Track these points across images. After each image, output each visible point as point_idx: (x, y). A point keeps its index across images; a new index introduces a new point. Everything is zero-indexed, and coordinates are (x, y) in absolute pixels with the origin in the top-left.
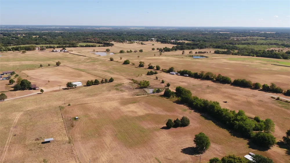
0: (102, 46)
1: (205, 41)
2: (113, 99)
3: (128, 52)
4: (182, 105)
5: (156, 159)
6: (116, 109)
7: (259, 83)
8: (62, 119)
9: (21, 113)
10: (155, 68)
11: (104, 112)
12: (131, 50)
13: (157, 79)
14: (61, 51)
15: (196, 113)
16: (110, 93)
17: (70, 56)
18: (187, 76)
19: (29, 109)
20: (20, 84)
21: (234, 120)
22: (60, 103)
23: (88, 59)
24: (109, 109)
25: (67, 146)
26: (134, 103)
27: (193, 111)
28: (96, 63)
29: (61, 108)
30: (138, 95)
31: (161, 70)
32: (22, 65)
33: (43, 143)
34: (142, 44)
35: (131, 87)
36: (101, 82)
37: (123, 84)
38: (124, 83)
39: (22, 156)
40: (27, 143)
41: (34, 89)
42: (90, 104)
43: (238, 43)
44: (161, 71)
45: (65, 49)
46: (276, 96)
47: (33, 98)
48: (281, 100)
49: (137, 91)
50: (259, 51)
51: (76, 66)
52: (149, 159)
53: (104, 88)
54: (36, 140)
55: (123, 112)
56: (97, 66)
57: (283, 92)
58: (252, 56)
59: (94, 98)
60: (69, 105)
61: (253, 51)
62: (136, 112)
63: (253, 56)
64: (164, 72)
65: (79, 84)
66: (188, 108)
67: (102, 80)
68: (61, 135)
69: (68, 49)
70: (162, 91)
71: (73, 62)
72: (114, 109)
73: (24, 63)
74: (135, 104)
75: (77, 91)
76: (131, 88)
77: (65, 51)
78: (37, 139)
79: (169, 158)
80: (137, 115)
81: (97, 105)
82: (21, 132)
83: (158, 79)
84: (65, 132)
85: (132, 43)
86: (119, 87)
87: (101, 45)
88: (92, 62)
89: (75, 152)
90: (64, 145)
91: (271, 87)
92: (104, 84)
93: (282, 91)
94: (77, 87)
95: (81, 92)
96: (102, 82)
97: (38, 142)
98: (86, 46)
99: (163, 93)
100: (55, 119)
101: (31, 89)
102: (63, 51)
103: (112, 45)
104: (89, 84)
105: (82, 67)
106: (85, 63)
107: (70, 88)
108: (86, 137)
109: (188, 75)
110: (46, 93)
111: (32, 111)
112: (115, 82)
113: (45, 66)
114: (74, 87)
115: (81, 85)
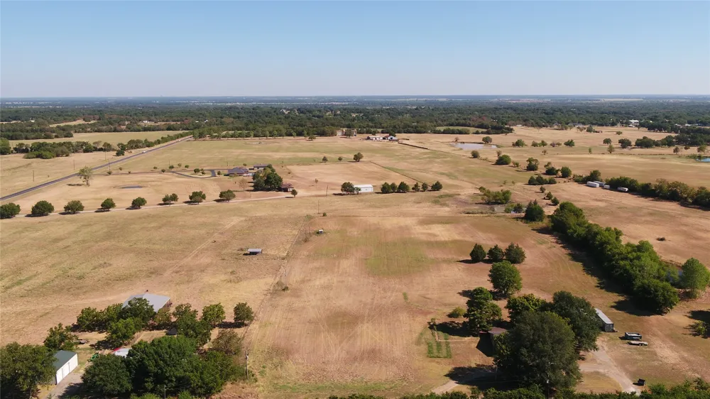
0: (481, 133)
2: (412, 215)
3: (535, 145)
5: (404, 294)
6: (402, 228)
8: (297, 231)
9: (243, 219)
10: (560, 173)
11: (376, 229)
12: (543, 142)
14: (384, 139)
15: (563, 249)
16: (417, 205)
17: (397, 147)
18: (625, 192)
19: (257, 215)
20: (265, 180)
21: (621, 259)
22: (312, 212)
23: (427, 154)
24: (389, 227)
25: (277, 261)
26: (448, 223)
28: (438, 160)
29: (307, 218)
30: (468, 213)
33: (245, 254)
34: (589, 130)
35: (469, 200)
36: (413, 189)
37: (459, 195)
38: (463, 193)
39: (207, 264)
40: (224, 251)
41: (286, 190)
42: (361, 218)
44: (569, 179)
45: (395, 136)
47: (275, 201)
49: (475, 207)
51: (392, 163)
52: (392, 292)
53: (413, 199)
54: (238, 250)
55: (410, 234)
56: (436, 165)
59: (378, 210)
60: (324, 215)
62: (435, 236)
65: (366, 188)
67: (416, 186)
68: (280, 249)
69: (399, 136)
71: (393, 156)
72: (400, 227)
74: (448, 226)
75: (356, 198)
76: (466, 203)
77: (394, 138)
78: (242, 250)
79: (429, 296)
80: (432, 240)
81: (373, 220)
82: (226, 239)
84: (288, 246)
85: (566, 129)
86: (442, 199)
87: (482, 130)
89: (282, 270)
90: (273, 260)
92: (419, 193)
94: (361, 194)
96: (416, 188)
97: (240, 252)
98: (444, 132)
99: (523, 214)
100: (287, 231)
101: (280, 189)
102: (389, 138)
103: (511, 131)
104: (386, 189)
106: (414, 160)
107: (347, 193)
108: (314, 256)
109: (627, 189)
110: (301, 198)
111: (259, 218)
112: (442, 191)
113: (333, 161)
114: (355, 192)
115: (371, 190)
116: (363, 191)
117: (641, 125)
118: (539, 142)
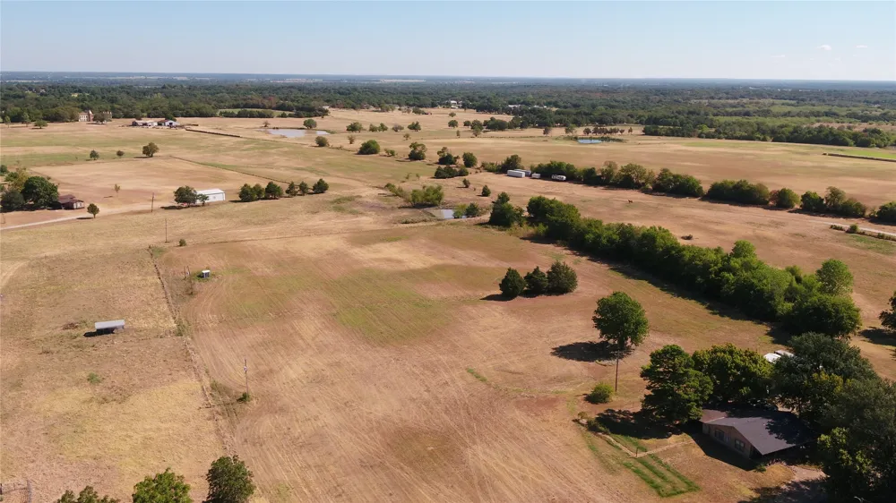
0: (290, 116)
1: (612, 107)
2: (328, 232)
3: (373, 129)
4: (550, 247)
5: (470, 371)
6: (336, 255)
7: (789, 191)
8: (156, 276)
10: (461, 162)
11: (296, 260)
12: (382, 125)
13: (467, 187)
14: (159, 124)
15: (595, 264)
16: (317, 217)
17: (190, 135)
18: (562, 181)
19: (48, 254)
20: (23, 192)
21: (721, 270)
22: (152, 240)
23: (245, 143)
24: (312, 254)
25: (169, 341)
26: (396, 240)
27: (584, 258)
28: (273, 151)
29: (153, 251)
30: (406, 223)
31: (479, 165)
32: (33, 156)
33: (88, 335)
34: (416, 112)
35: (384, 204)
36: (287, 192)
37: (361, 197)
38: (363, 195)
39: (17, 368)
40: (35, 334)
41: (69, 206)
42: (249, 243)
43: (715, 112)
44: (478, 169)
45: (175, 120)
46: (845, 224)
47: (63, 227)
48: (863, 233)
49: (406, 213)
50: (782, 127)
51: (208, 157)
52: (446, 371)
53: (299, 207)
54: (66, 328)
55: (357, 262)
56: (276, 157)
57: (867, 213)
58: (759, 139)
59: (265, 229)
60: (182, 243)
61: (764, 128)
62: (399, 262)
63: (764, 140)
64: (490, 171)
65: (215, 194)
66: (569, 252)
67: (292, 186)
68: (151, 315)
69: (180, 121)
70: (484, 213)
71: (198, 148)
72: (329, 253)
73: (38, 150)
74: (398, 243)
75: (208, 212)
76: (384, 208)
77: (174, 124)
78: (72, 326)
79: (512, 368)
80: (403, 269)
81: (274, 245)
82: (17, 308)
83: (471, 186)
84: (165, 307)
85: (387, 110)
86: (344, 205)
87: (287, 113)
88: (257, 148)
89: (196, 357)
90: (160, 340)
91: (828, 201)
92: (297, 198)
93: (864, 211)
94: (208, 204)
95: (221, 216)
96: (291, 191)
97: (74, 332)
98: (239, 116)
99: (487, 217)
100: (134, 278)
101: (55, 205)
102: (167, 123)
103: (325, 113)
104: (247, 195)
105: (227, 159)
106: (237, 152)
107: (186, 205)
108: (233, 320)
109: (565, 177)
110: (107, 215)
111: (58, 260)
112: (331, 194)
113: (110, 158)
114: (198, 202)
115: (221, 197)
116: (211, 199)
117: (464, 106)
118: (378, 126)
